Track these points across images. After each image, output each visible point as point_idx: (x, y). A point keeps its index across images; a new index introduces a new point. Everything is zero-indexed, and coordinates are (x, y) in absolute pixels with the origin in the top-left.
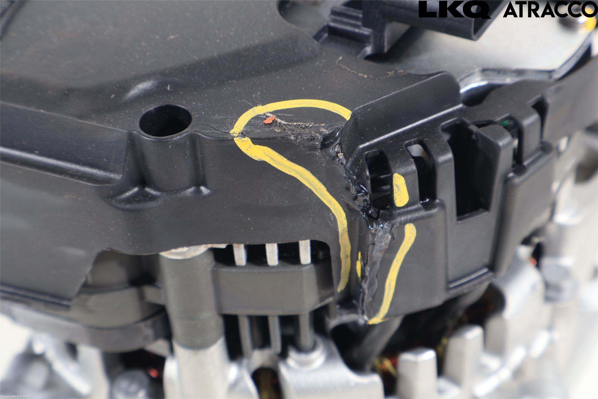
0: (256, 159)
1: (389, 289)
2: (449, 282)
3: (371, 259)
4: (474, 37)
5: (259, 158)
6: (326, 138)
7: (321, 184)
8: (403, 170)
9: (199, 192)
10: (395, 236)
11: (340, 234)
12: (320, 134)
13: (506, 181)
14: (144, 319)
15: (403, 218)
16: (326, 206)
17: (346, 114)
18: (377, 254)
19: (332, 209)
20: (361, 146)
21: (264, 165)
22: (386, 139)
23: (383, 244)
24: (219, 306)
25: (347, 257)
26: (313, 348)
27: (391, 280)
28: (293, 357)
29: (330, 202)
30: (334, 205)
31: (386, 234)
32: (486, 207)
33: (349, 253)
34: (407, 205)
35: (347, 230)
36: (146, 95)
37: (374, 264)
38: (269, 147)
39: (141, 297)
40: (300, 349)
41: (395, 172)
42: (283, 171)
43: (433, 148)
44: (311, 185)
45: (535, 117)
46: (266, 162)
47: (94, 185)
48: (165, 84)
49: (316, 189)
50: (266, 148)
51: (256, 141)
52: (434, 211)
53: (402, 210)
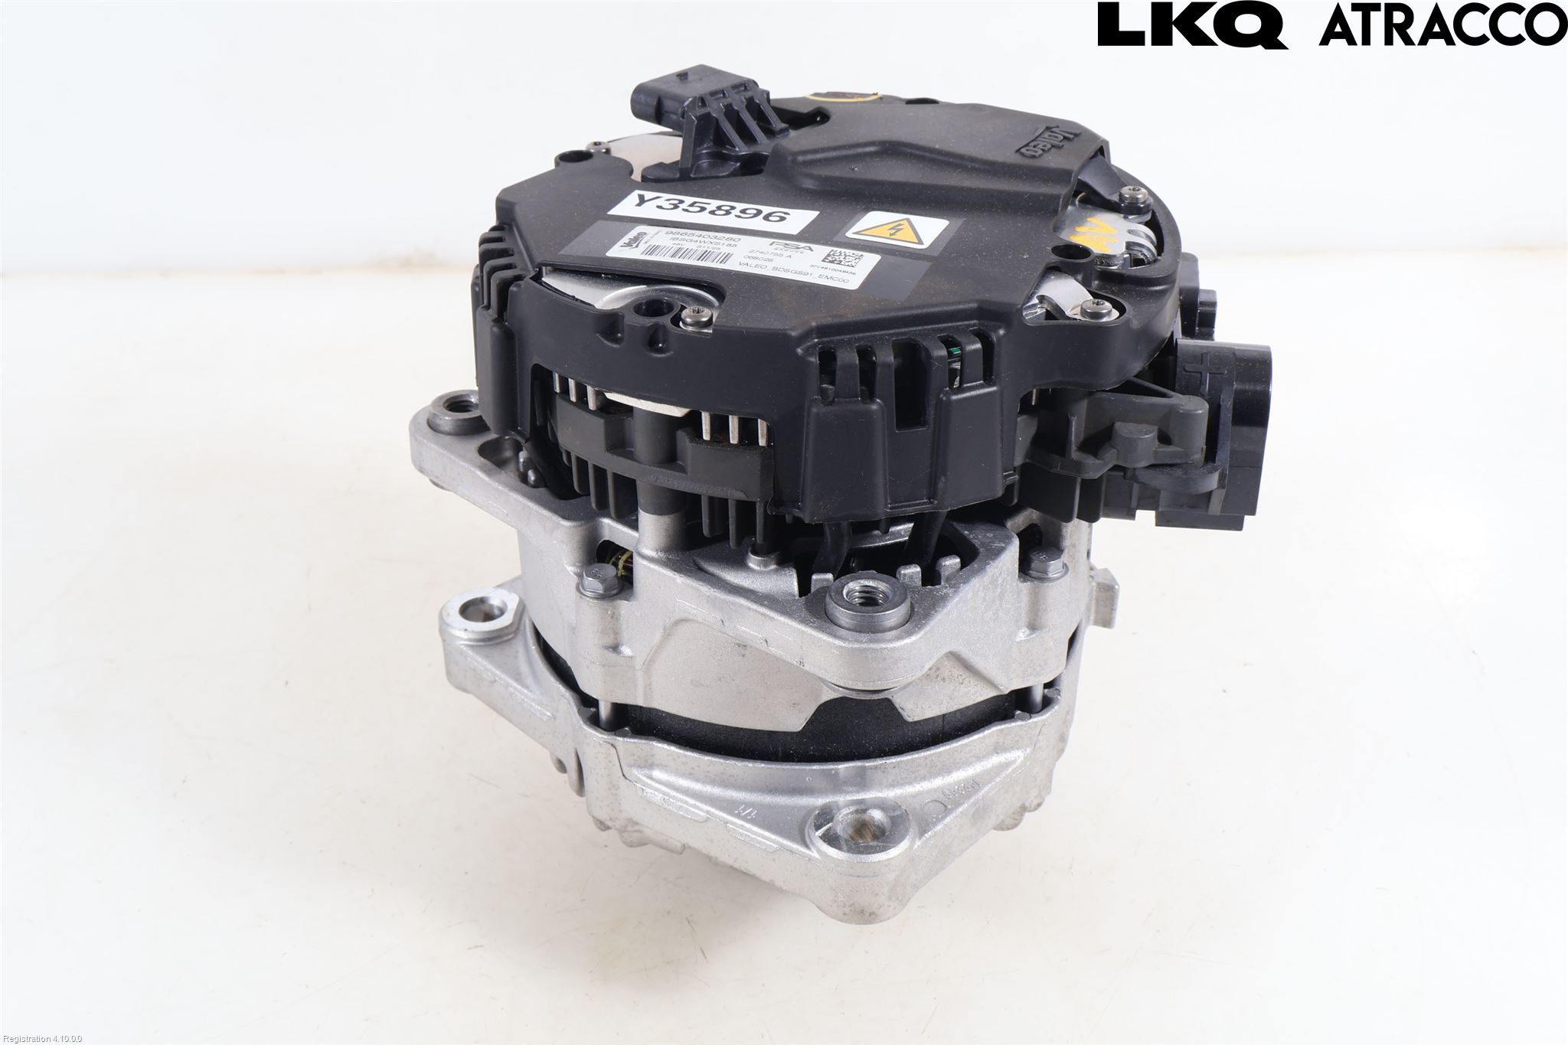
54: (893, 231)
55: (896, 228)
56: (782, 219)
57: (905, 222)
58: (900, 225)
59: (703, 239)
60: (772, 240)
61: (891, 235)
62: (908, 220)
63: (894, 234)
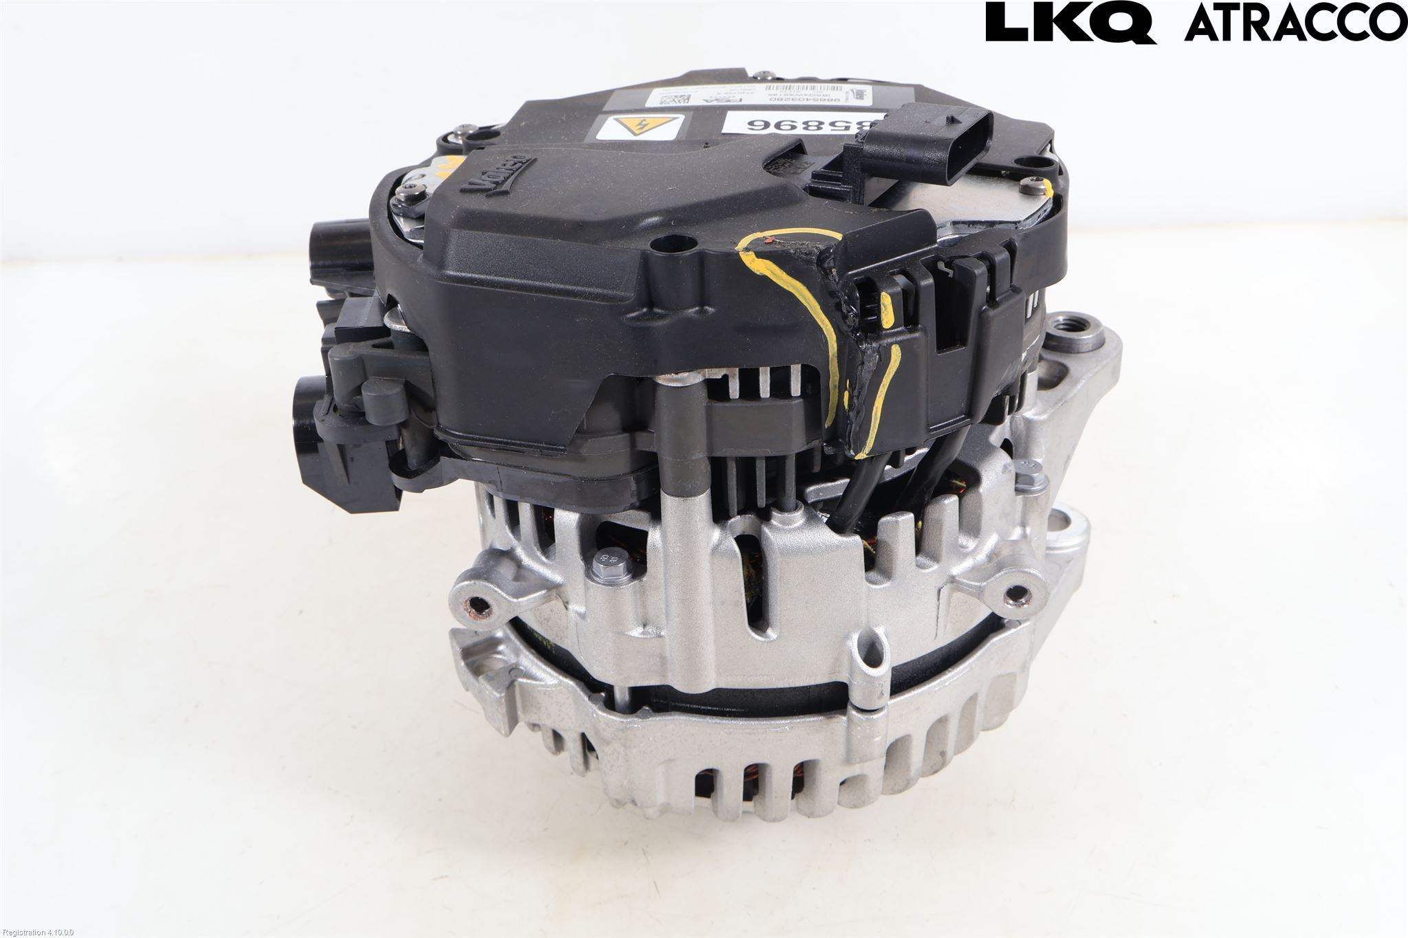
0: (758, 273)
1: (876, 419)
2: (929, 425)
3: (860, 382)
4: (949, 183)
5: (761, 271)
6: (822, 253)
7: (816, 301)
8: (889, 291)
9: (702, 312)
10: (883, 358)
11: (830, 359)
12: (817, 248)
13: (981, 314)
14: (632, 472)
15: (890, 340)
16: (819, 326)
17: (839, 236)
18: (865, 375)
19: (824, 329)
20: (850, 273)
21: (765, 280)
22: (872, 269)
23: (871, 364)
24: (710, 446)
25: (835, 387)
26: (796, 508)
27: (877, 408)
28: (777, 517)
29: (822, 321)
30: (827, 325)
31: (874, 353)
32: (964, 343)
33: (837, 383)
34: (892, 328)
35: (836, 355)
36: (653, 227)
37: (862, 387)
38: (771, 260)
39: (633, 444)
40: (782, 509)
41: (883, 291)
42: (782, 286)
43: (916, 275)
44: (807, 302)
45: (1005, 255)
46: (767, 277)
47: (608, 304)
48: (670, 220)
49: (811, 307)
50: (767, 261)
51: (760, 255)
52: (917, 335)
53: (888, 332)
54: (644, 123)
55: (643, 126)
56: (751, 123)
57: (637, 132)
58: (641, 129)
59: (805, 97)
60: (743, 103)
61: (645, 120)
62: (635, 134)
63: (642, 121)
